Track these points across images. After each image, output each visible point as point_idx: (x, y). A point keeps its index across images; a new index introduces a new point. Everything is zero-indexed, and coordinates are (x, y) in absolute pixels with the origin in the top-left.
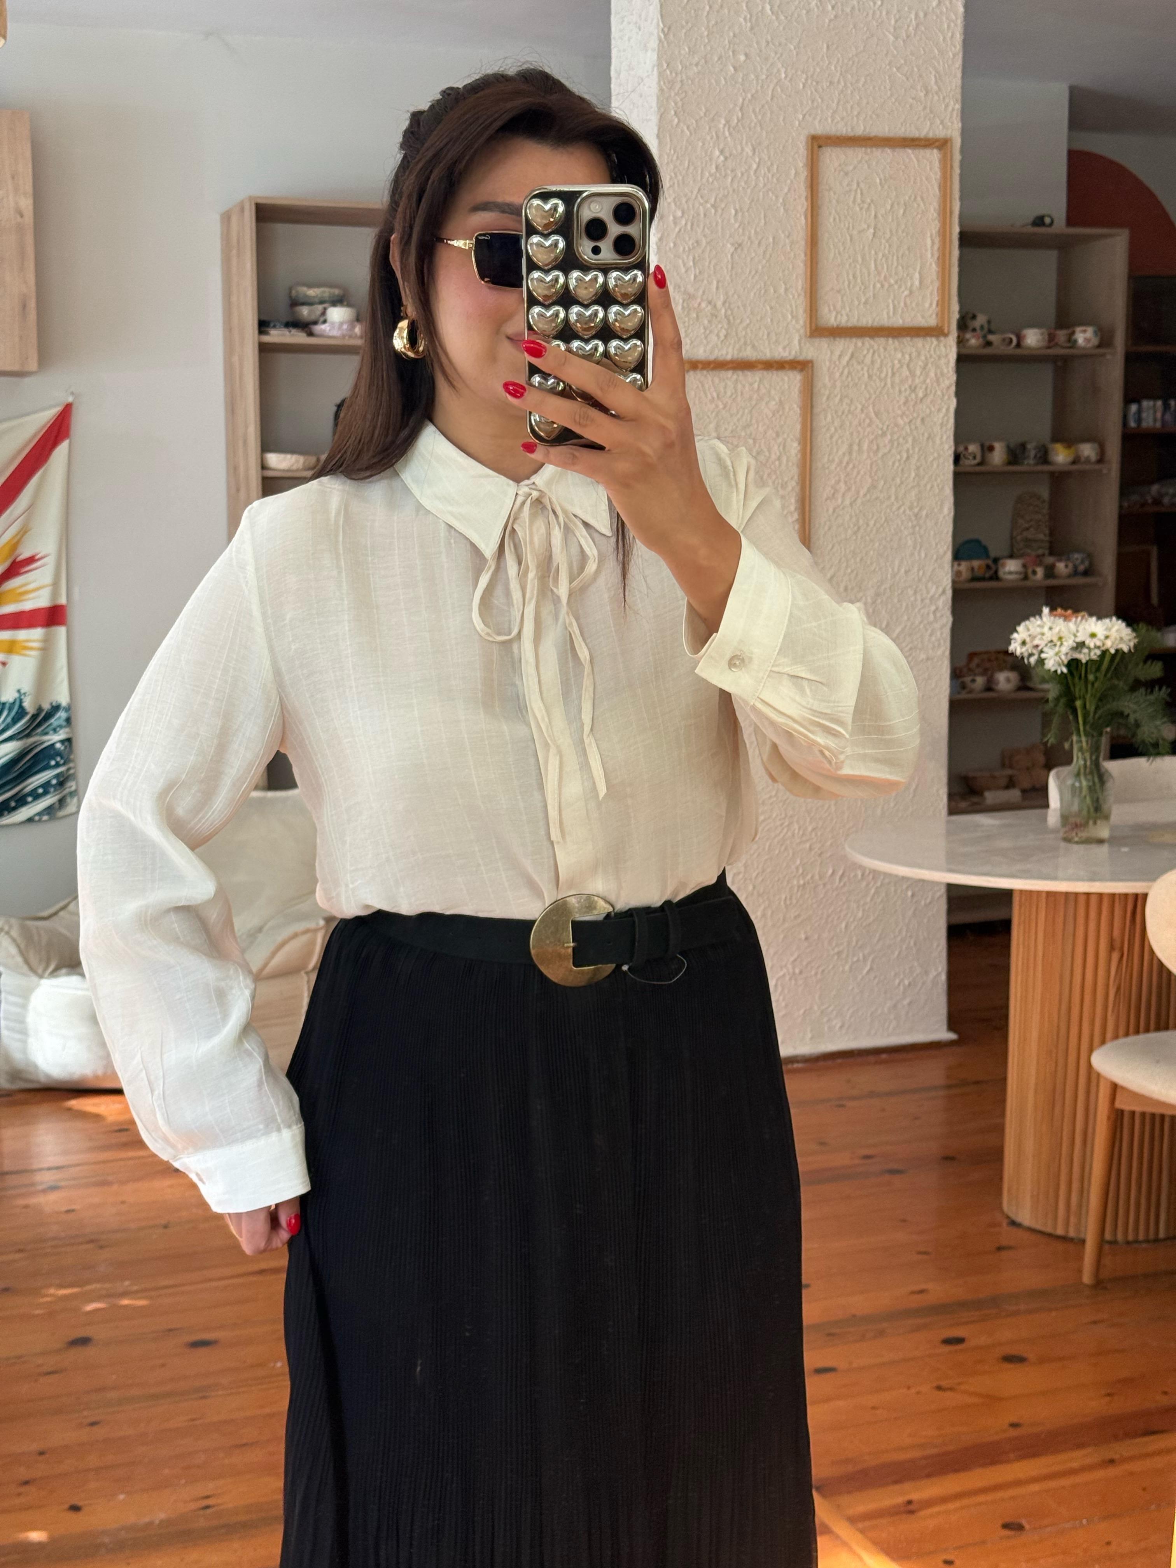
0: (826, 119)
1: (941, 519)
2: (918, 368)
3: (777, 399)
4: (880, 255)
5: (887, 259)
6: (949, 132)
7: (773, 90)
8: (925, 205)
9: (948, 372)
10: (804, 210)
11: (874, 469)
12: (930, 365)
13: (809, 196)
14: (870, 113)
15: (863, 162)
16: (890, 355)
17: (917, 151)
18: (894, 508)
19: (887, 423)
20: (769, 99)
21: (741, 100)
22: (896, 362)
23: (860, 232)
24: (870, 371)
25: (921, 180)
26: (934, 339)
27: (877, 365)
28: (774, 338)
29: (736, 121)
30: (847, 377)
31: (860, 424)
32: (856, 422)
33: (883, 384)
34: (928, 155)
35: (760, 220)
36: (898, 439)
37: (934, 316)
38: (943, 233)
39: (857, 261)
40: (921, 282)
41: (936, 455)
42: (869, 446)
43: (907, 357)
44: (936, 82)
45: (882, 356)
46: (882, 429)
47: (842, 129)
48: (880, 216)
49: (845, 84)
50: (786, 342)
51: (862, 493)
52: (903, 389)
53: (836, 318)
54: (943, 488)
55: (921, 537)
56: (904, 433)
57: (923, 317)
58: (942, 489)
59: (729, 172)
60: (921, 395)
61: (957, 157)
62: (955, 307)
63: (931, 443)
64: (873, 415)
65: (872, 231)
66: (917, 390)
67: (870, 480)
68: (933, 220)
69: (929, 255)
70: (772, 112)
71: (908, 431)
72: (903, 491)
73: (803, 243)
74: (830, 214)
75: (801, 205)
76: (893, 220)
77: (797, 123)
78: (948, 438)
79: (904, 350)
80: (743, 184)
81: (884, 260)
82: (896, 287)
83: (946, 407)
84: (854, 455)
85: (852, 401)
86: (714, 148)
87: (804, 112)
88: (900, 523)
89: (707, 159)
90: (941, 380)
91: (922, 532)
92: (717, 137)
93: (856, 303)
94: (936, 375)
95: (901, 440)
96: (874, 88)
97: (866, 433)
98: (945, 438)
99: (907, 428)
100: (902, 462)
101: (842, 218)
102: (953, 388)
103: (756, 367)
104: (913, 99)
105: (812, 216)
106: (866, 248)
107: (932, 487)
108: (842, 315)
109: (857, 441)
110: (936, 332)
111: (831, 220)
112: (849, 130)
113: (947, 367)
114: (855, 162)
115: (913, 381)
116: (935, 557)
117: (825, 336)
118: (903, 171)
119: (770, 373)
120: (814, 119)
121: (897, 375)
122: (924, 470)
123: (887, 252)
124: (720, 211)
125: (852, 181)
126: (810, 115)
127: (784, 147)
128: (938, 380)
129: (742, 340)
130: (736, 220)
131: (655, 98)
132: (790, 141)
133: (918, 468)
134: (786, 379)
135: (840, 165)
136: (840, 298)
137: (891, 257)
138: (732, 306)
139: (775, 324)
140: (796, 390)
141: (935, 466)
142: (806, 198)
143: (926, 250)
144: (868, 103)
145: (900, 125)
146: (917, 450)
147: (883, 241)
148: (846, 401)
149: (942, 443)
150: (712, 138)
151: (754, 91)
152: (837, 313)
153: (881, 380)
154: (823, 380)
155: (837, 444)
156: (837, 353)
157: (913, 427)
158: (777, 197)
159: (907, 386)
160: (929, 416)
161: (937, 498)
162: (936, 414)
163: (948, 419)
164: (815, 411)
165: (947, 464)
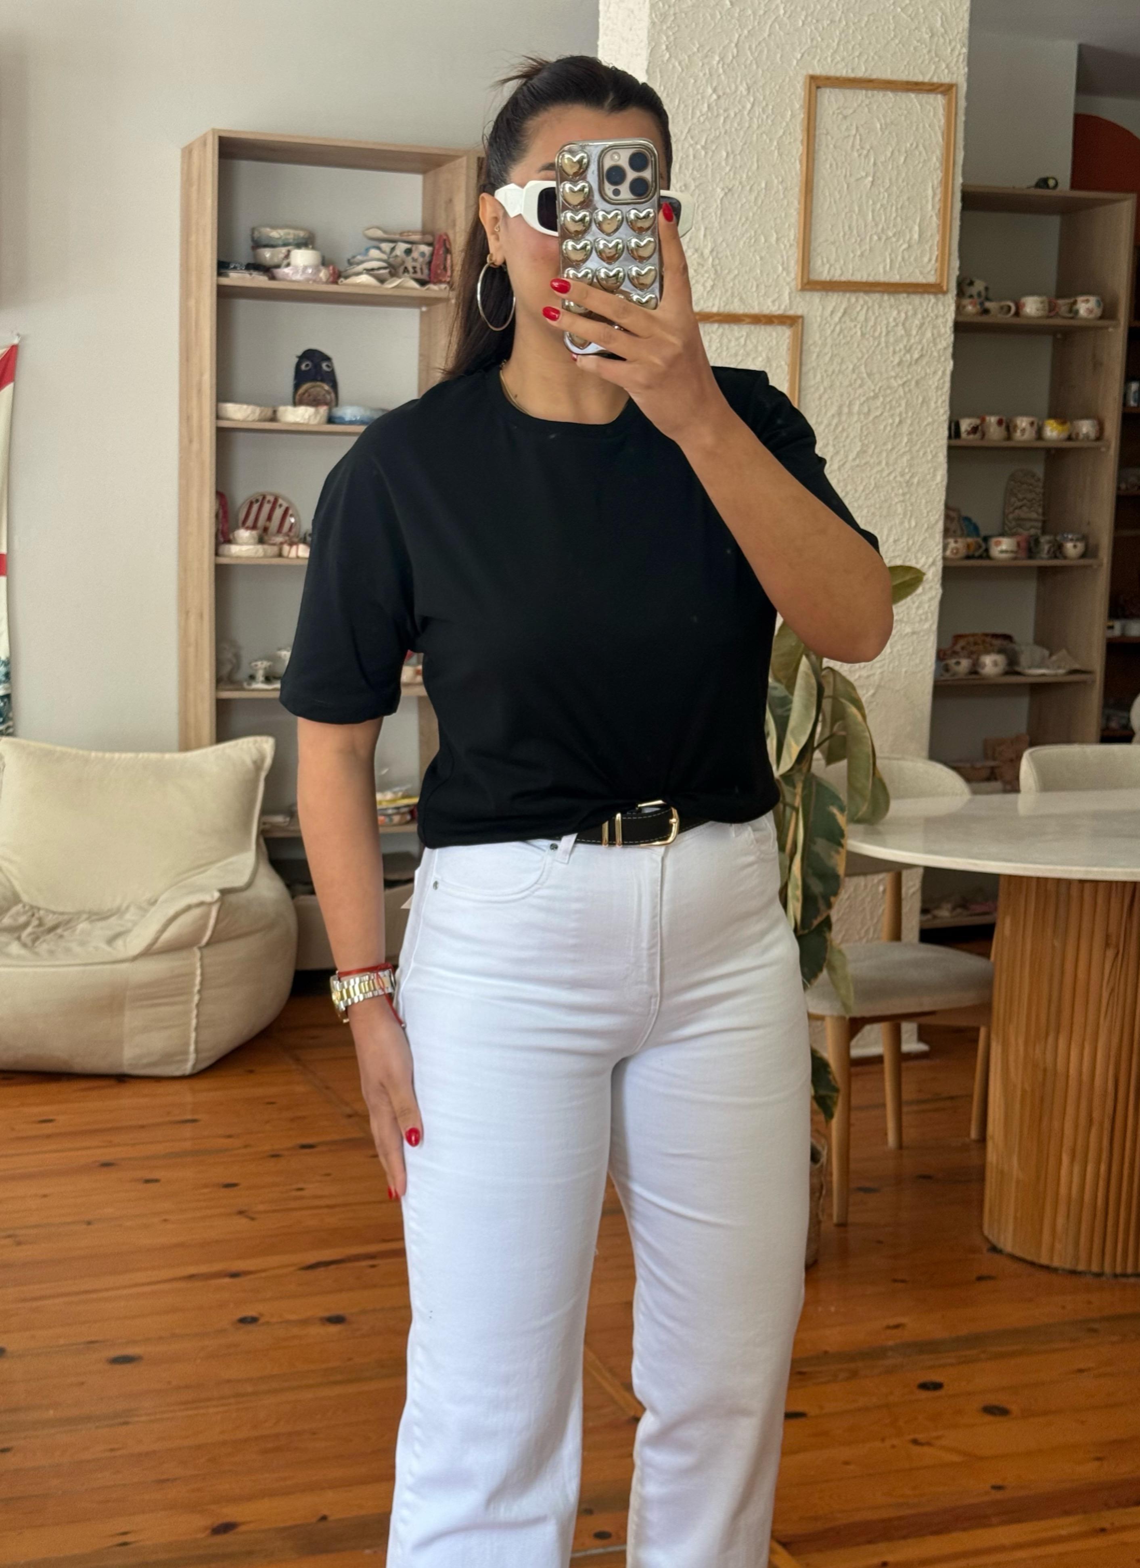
0: (826, 58)
1: (933, 487)
2: (914, 326)
3: (764, 355)
4: (878, 206)
5: (885, 209)
6: (955, 76)
7: (771, 26)
8: (927, 153)
9: (946, 332)
10: (799, 154)
11: (865, 433)
12: (927, 324)
13: (806, 138)
14: (872, 54)
15: (864, 105)
16: (885, 313)
17: (921, 95)
18: (885, 474)
19: (880, 384)
20: (766, 35)
21: (737, 36)
22: (891, 320)
23: (857, 180)
24: (864, 329)
25: (924, 127)
26: (932, 299)
27: (871, 323)
28: (763, 292)
29: (731, 58)
30: (839, 335)
31: (850, 385)
32: (846, 383)
33: (876, 343)
34: (931, 101)
35: (752, 163)
36: (891, 401)
37: (933, 272)
38: (946, 183)
39: (854, 211)
40: (920, 236)
41: (930, 420)
42: (859, 408)
43: (903, 315)
44: (942, 25)
45: (877, 314)
46: (874, 391)
47: (842, 71)
48: (880, 165)
49: (847, 24)
50: (776, 295)
51: (850, 458)
52: (897, 349)
53: (829, 272)
54: (936, 453)
55: (912, 504)
56: (897, 396)
57: (921, 273)
58: (935, 456)
59: (721, 111)
60: (916, 356)
61: (962, 103)
62: (956, 263)
63: (925, 408)
64: (865, 375)
65: (870, 179)
66: (912, 350)
67: (860, 444)
68: (935, 170)
69: (930, 207)
70: (769, 51)
71: (902, 393)
72: (894, 456)
73: (797, 189)
74: (826, 160)
75: (798, 149)
76: (892, 168)
77: (795, 62)
78: (944, 401)
79: (900, 308)
80: (736, 125)
81: (882, 211)
82: (894, 240)
83: (942, 369)
84: (844, 418)
85: (842, 359)
86: (707, 85)
87: (802, 51)
88: (890, 491)
89: (699, 97)
90: (938, 340)
91: (913, 500)
92: (711, 75)
93: (852, 255)
94: (933, 335)
95: (894, 403)
96: (877, 28)
98: (940, 401)
99: (901, 392)
100: (895, 425)
101: (840, 164)
102: (950, 350)
103: (743, 320)
104: (918, 41)
105: (807, 161)
106: (864, 197)
108: (835, 269)
109: (847, 403)
110: (934, 289)
111: (828, 166)
112: (850, 71)
113: (945, 327)
114: (855, 105)
115: (908, 340)
116: (926, 526)
117: (817, 290)
118: (906, 117)
119: (758, 327)
120: (814, 58)
121: (892, 333)
122: (917, 435)
123: (885, 202)
124: (710, 153)
125: (851, 125)
126: (809, 54)
127: (780, 87)
128: (934, 339)
129: (729, 293)
130: (727, 164)
131: (646, 31)
132: (787, 79)
133: (911, 433)
134: (774, 334)
135: (838, 109)
136: (834, 249)
137: (889, 208)
138: (720, 256)
139: (765, 275)
140: (785, 347)
141: (929, 431)
142: (802, 141)
143: (927, 202)
144: (870, 43)
145: (903, 68)
146: (910, 414)
147: (882, 190)
148: (837, 360)
149: (937, 408)
150: (705, 74)
151: (750, 27)
152: (831, 266)
153: (875, 338)
154: (814, 336)
155: (826, 406)
156: (830, 309)
157: (907, 389)
158: (771, 140)
159: (901, 346)
160: (923, 378)
161: (930, 465)
162: (931, 376)
163: (944, 383)
164: (804, 369)
165: (941, 430)
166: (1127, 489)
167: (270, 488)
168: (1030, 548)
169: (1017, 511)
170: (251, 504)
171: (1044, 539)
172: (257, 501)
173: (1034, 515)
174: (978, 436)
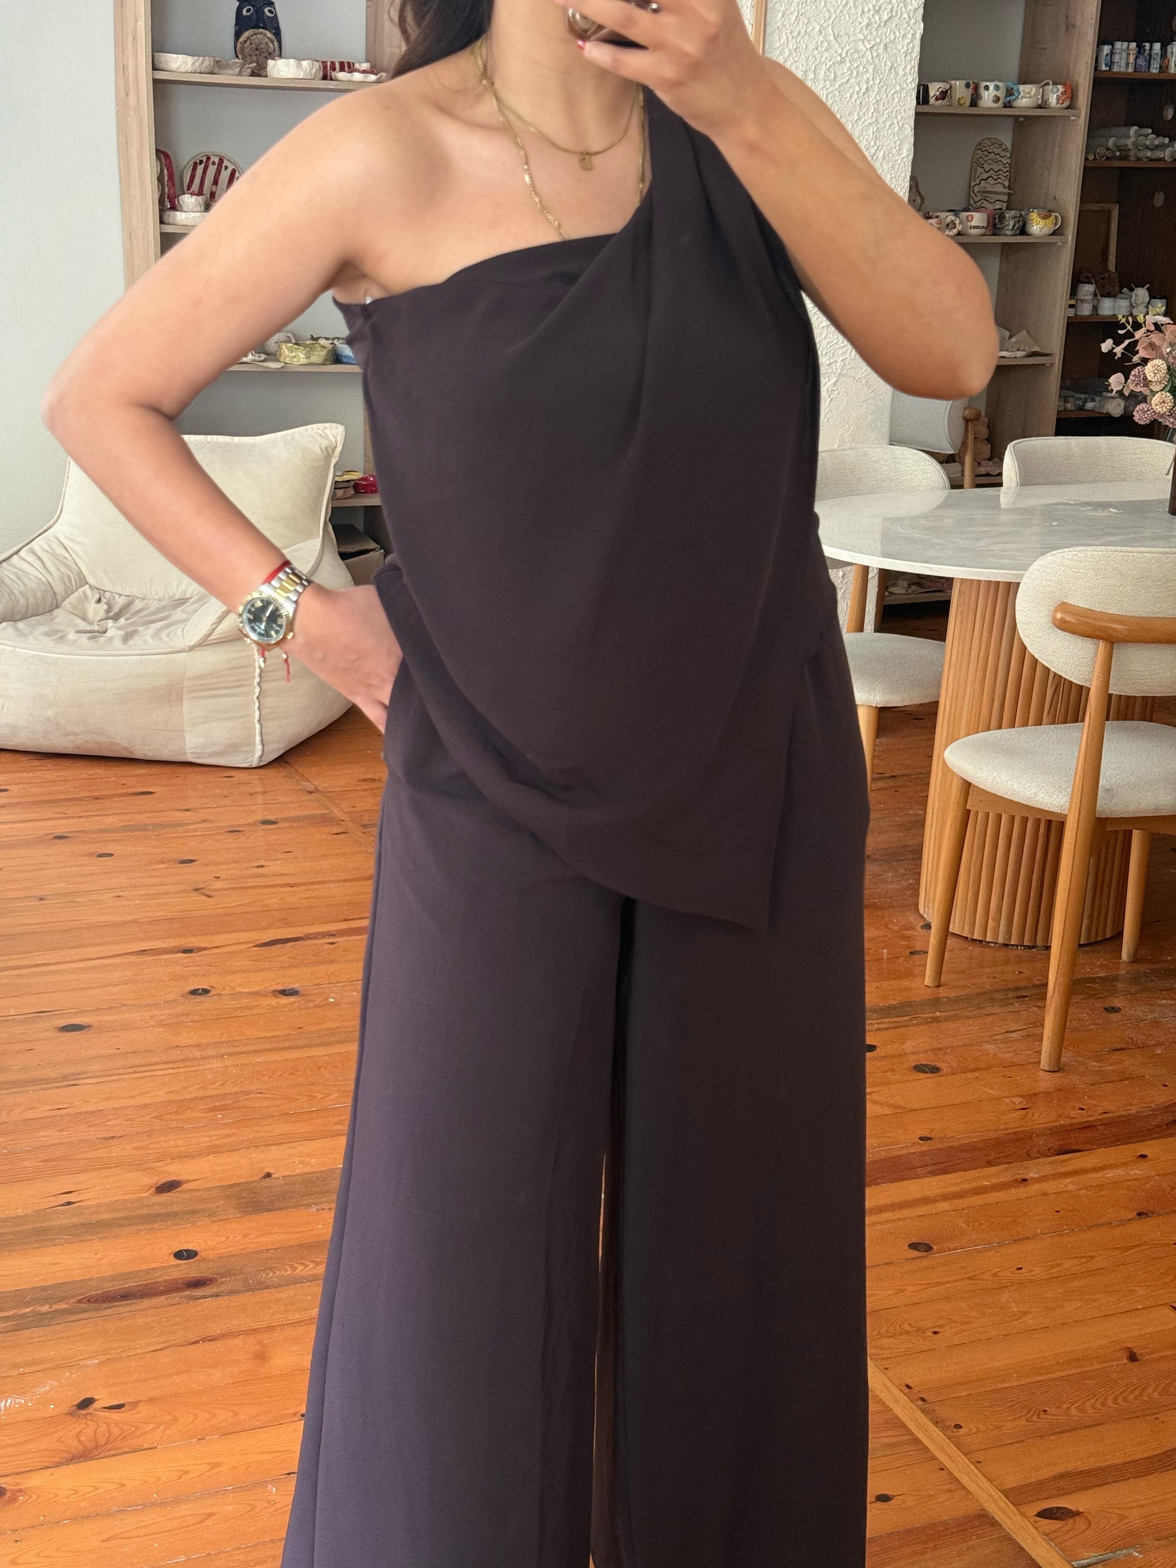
1: (899, 162)
19: (848, 48)
31: (817, 48)
32: (812, 46)
33: (844, 3)
36: (858, 67)
41: (898, 88)
42: (825, 73)
46: (840, 55)
52: (866, 9)
54: (903, 125)
56: (864, 61)
58: (901, 128)
60: (885, 17)
63: (893, 74)
64: (832, 38)
66: (881, 12)
71: (870, 58)
78: (913, 68)
83: (912, 32)
85: (809, 20)
90: (909, 1)
95: (861, 68)
97: (823, 59)
98: (909, 67)
99: (869, 55)
100: (861, 93)
102: (921, 11)
107: (892, 124)
109: (813, 67)
122: (883, 105)
133: (878, 102)
140: (749, 5)
141: (896, 100)
146: (878, 81)
148: (804, 20)
149: (904, 75)
157: (875, 55)
159: (871, 6)
160: (893, 42)
161: (897, 138)
162: (900, 39)
163: (913, 47)
164: (768, 31)
165: (909, 98)
166: (1095, 159)
167: (215, 147)
168: (995, 225)
169: (983, 184)
170: (195, 164)
171: (1007, 215)
172: (201, 162)
173: (1000, 189)
174: (945, 101)
